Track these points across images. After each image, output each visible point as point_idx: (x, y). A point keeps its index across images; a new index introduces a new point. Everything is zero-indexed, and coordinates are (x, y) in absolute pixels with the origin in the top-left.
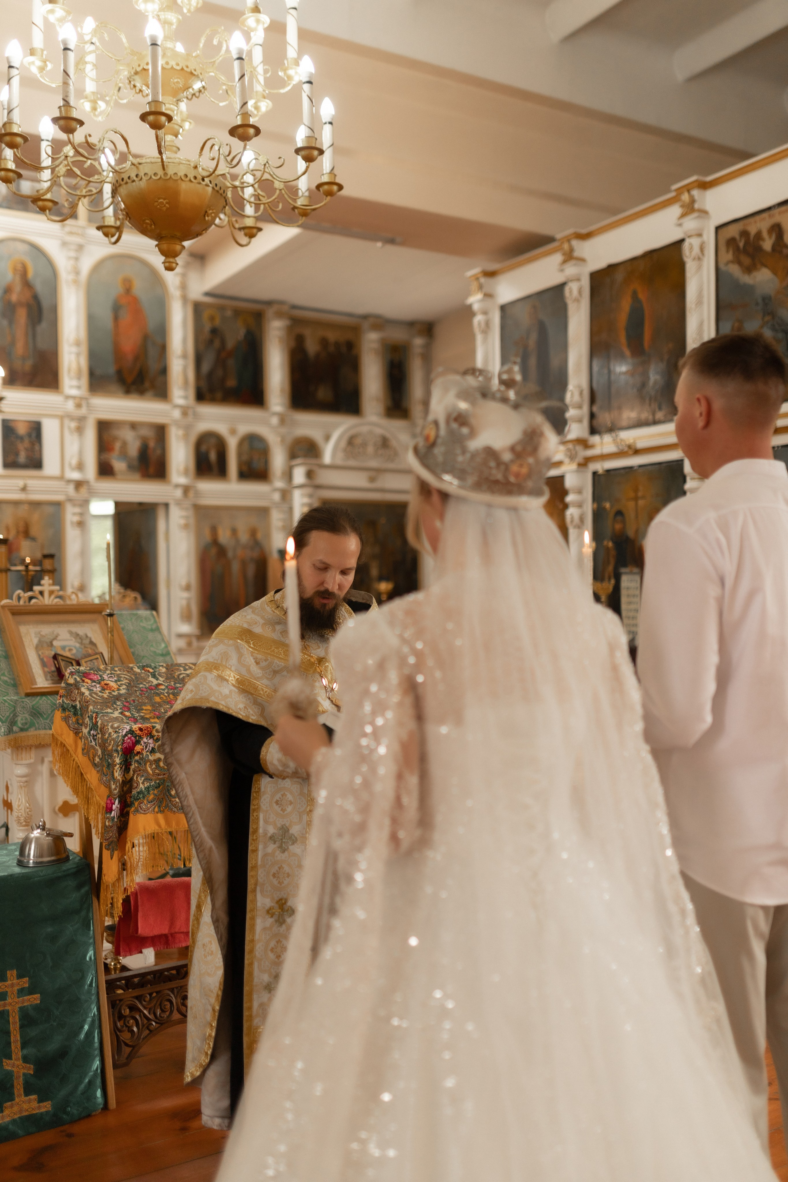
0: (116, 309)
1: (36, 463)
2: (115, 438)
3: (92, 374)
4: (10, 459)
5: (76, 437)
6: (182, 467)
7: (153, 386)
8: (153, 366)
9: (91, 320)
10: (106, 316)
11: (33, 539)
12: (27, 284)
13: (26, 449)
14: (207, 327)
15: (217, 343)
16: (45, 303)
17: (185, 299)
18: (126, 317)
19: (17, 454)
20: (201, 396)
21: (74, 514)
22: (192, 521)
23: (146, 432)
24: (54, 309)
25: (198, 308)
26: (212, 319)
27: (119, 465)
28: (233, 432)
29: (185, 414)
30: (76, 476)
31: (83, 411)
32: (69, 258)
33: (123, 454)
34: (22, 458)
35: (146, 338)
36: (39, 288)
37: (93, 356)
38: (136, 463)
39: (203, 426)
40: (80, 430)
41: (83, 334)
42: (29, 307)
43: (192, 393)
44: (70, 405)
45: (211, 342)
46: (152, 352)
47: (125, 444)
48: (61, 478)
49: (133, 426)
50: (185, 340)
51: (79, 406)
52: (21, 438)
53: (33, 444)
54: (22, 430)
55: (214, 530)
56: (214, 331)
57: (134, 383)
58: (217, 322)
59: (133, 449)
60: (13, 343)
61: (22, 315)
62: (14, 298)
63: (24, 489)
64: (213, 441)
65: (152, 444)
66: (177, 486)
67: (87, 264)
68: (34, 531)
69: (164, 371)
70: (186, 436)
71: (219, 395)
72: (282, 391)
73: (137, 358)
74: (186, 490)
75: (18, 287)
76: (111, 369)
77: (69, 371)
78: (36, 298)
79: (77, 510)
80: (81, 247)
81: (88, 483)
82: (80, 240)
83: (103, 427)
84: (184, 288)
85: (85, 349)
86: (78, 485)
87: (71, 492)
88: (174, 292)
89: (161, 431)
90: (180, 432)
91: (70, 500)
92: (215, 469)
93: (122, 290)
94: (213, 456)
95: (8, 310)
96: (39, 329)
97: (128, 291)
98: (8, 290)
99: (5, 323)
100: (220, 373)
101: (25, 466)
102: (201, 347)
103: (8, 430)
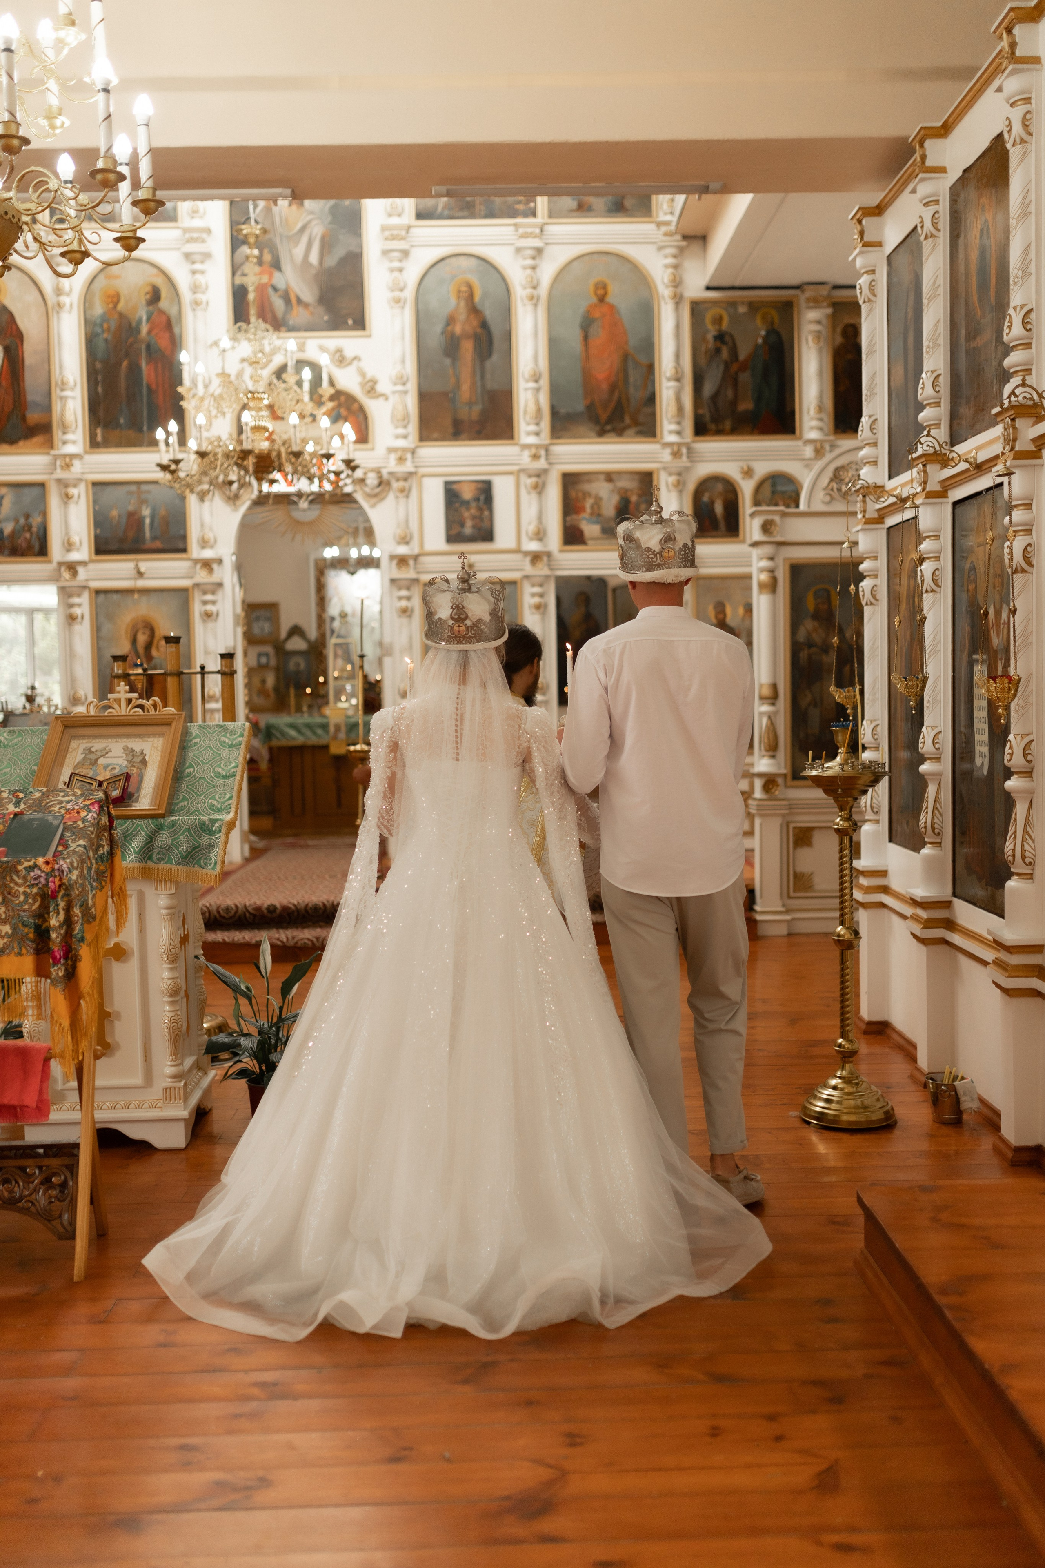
0: (586, 325)
1: (486, 535)
2: (587, 495)
3: (555, 413)
4: (454, 532)
5: (534, 496)
7: (636, 423)
8: (636, 394)
9: (553, 343)
10: (573, 336)
12: (474, 310)
13: (474, 518)
14: (711, 332)
15: (725, 353)
16: (496, 332)
17: (678, 299)
18: (599, 334)
19: (462, 525)
20: (700, 429)
21: (533, 595)
24: (508, 336)
25: (697, 308)
26: (718, 320)
27: (591, 529)
28: (748, 473)
29: (676, 454)
30: (534, 546)
31: (542, 464)
32: (525, 268)
33: (597, 515)
34: (468, 530)
35: (626, 357)
36: (489, 313)
37: (555, 390)
38: (613, 524)
39: (704, 470)
40: (539, 489)
41: (543, 364)
42: (477, 338)
43: (688, 425)
44: (525, 459)
45: (718, 351)
46: (634, 376)
47: (598, 500)
48: (518, 551)
49: (609, 477)
50: (678, 356)
51: (535, 457)
52: (467, 503)
53: (480, 509)
54: (467, 494)
55: (720, 608)
56: (720, 337)
57: (609, 421)
58: (725, 325)
60: (458, 386)
61: (468, 348)
62: (458, 329)
64: (720, 487)
65: (634, 499)
67: (547, 272)
69: (651, 400)
70: (680, 485)
71: (728, 424)
72: (820, 409)
73: (613, 388)
75: (462, 315)
76: (580, 406)
77: (525, 412)
78: (484, 325)
79: (537, 590)
80: (539, 251)
81: (549, 554)
82: (537, 243)
83: (570, 481)
84: (677, 283)
85: (545, 383)
86: (536, 558)
87: (529, 569)
88: (664, 291)
89: (646, 479)
90: (672, 479)
91: (527, 577)
92: (722, 525)
93: (594, 300)
94: (719, 508)
95: (451, 347)
96: (488, 364)
97: (602, 299)
98: (450, 321)
99: (448, 361)
100: (730, 394)
101: (472, 539)
102: (703, 361)
103: (452, 494)
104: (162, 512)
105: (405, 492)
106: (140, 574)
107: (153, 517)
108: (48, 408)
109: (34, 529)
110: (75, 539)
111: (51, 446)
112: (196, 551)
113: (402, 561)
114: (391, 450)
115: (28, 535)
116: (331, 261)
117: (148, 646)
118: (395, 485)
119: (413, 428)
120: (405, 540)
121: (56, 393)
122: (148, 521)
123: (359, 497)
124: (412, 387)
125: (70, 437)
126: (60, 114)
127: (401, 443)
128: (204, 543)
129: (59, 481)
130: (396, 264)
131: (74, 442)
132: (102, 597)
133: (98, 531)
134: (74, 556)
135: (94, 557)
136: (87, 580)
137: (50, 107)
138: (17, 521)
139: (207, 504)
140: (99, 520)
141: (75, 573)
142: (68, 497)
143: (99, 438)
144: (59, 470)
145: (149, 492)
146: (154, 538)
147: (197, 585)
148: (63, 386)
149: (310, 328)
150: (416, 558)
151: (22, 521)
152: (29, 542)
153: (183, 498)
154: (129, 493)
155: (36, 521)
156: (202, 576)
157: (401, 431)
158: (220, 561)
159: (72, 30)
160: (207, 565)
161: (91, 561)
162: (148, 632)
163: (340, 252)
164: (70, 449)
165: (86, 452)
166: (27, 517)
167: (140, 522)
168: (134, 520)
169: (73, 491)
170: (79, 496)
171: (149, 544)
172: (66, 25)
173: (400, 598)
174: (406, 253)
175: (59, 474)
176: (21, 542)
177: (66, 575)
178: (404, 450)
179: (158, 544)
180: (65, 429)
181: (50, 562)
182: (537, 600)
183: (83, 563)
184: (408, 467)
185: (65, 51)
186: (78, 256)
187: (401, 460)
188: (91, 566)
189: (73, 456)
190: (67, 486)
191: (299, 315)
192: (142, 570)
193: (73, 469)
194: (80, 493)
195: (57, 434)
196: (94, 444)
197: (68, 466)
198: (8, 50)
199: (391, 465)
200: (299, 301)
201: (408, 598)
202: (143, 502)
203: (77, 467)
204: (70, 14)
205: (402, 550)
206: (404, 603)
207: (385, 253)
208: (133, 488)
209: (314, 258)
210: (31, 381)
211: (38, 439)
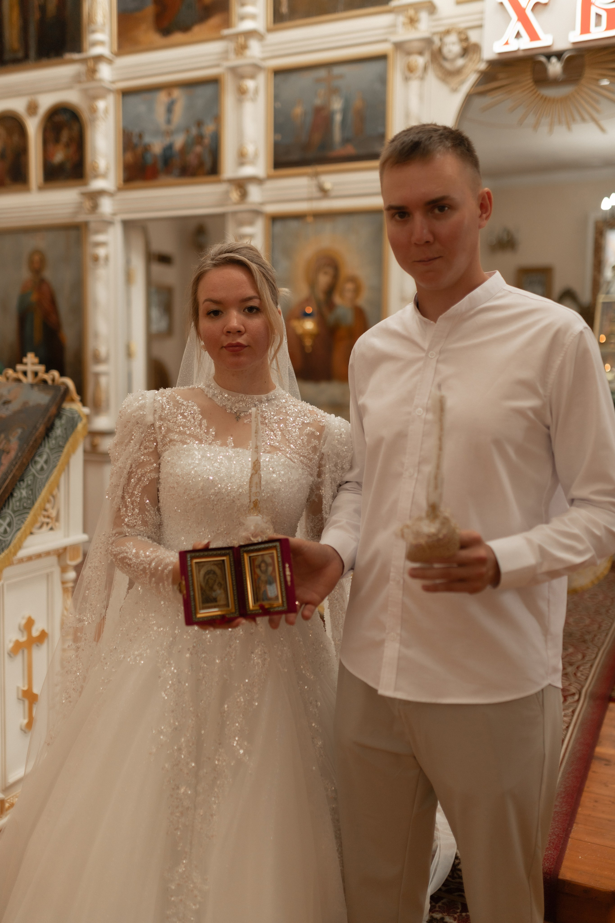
104: (357, 103)
106: (324, 193)
107: (345, 111)
109: (207, 141)
110: (250, 149)
111: (227, 23)
115: (198, 149)
117: (330, 291)
122: (338, 118)
125: (249, 9)
129: (233, 70)
131: (253, 17)
132: (279, 227)
133: (279, 137)
134: (248, 171)
135: (272, 172)
136: (262, 204)
138: (187, 130)
139: (414, 84)
140: (281, 123)
141: (244, 195)
142: (242, 92)
143: (284, 9)
144: (232, 56)
145: (341, 77)
146: (346, 141)
151: (194, 131)
152: (199, 156)
153: (384, 80)
154: (318, 81)
155: (209, 129)
161: (270, 177)
162: (330, 271)
164: (247, 25)
165: (269, 30)
166: (199, 124)
167: (328, 120)
168: (322, 118)
169: (250, 84)
170: (256, 91)
171: (339, 150)
175: (234, 61)
176: (192, 159)
177: (235, 195)
179: (350, 150)
181: (220, 182)
183: (254, 180)
188: (270, 185)
189: (250, 35)
190: (242, 77)
192: (328, 185)
193: (248, 53)
194: (259, 87)
195: (235, 8)
196: (278, 17)
197: (242, 49)
202: (334, 91)
203: (255, 50)
208: (322, 73)
211: (214, 21)
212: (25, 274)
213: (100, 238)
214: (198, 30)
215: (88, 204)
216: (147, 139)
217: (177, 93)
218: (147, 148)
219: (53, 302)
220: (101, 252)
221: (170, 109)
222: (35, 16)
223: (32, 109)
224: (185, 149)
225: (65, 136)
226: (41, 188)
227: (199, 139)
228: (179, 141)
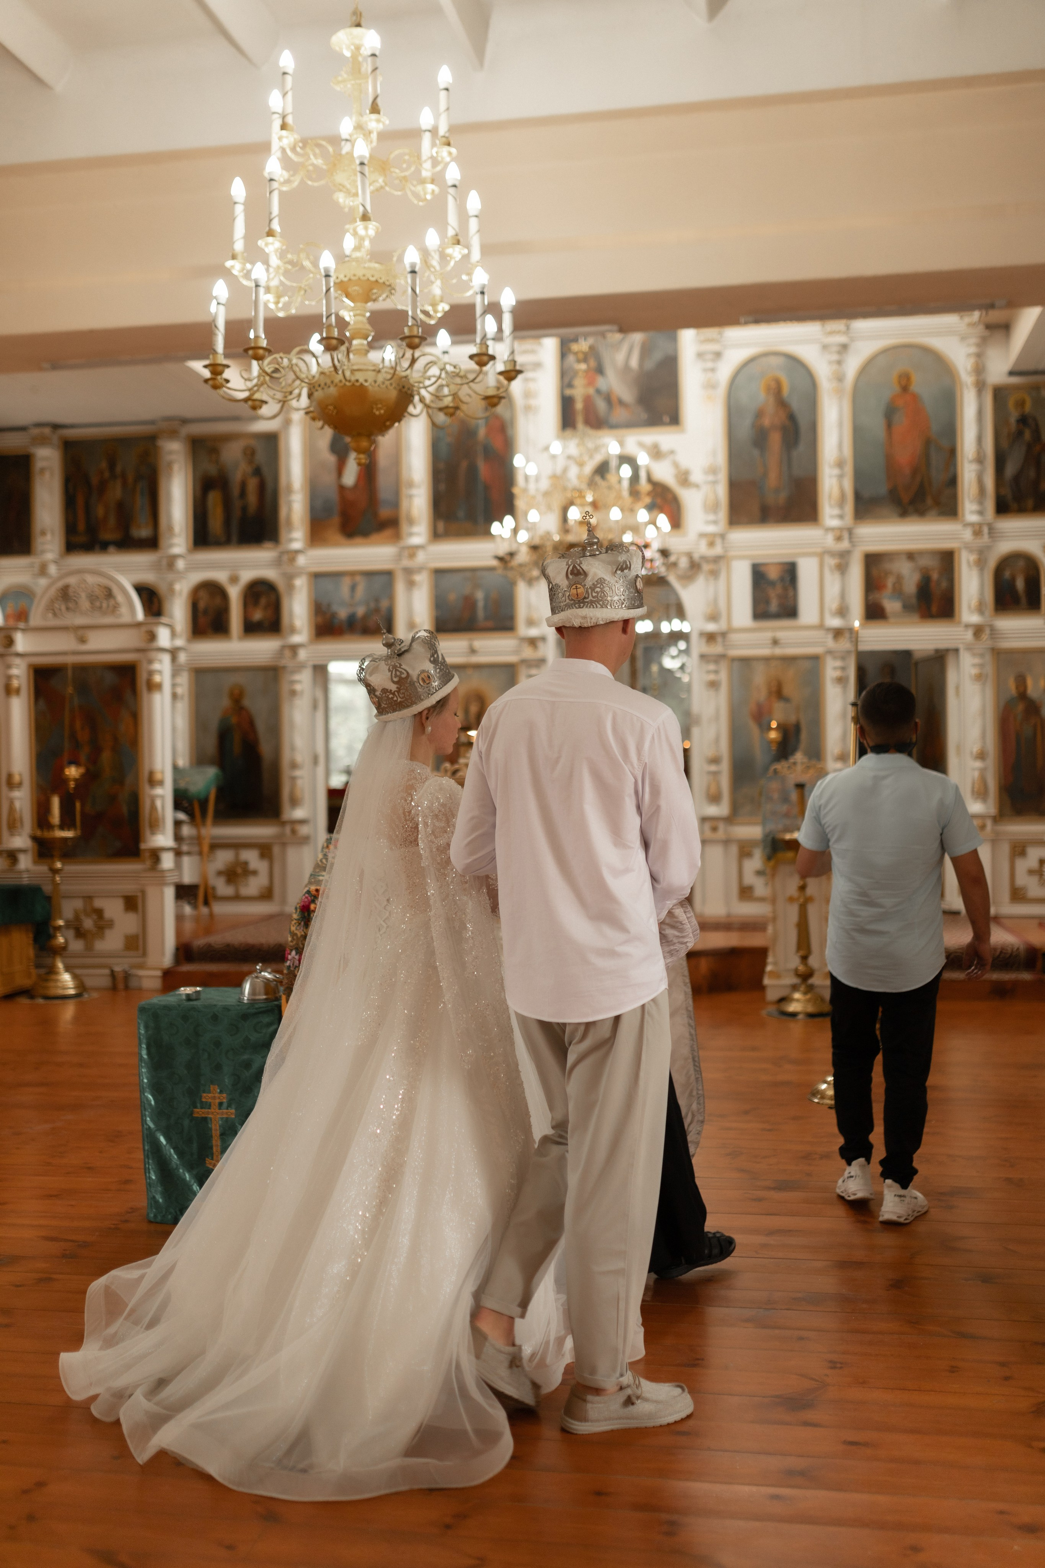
0: (890, 414)
1: (790, 611)
2: (887, 573)
3: (858, 498)
4: (760, 610)
5: (837, 576)
6: (974, 602)
7: (937, 503)
8: (938, 476)
9: (858, 433)
10: (876, 424)
11: (787, 700)
12: (782, 403)
13: (779, 596)
14: (1014, 416)
15: (1027, 435)
17: (980, 386)
18: (901, 421)
19: (767, 602)
20: (1002, 508)
21: (835, 668)
22: (989, 670)
23: (925, 562)
24: (814, 427)
25: (1000, 394)
26: (1021, 404)
27: (891, 605)
29: (977, 533)
30: (835, 622)
31: (845, 545)
32: (830, 362)
33: (898, 592)
34: (774, 607)
35: (928, 443)
36: (796, 405)
37: (859, 476)
38: (914, 601)
39: (1005, 547)
40: (842, 568)
41: (848, 451)
42: (784, 430)
43: (990, 505)
44: (829, 541)
45: (1020, 434)
47: (899, 579)
48: (821, 626)
49: (911, 556)
50: (980, 439)
51: (839, 539)
52: (772, 584)
53: (785, 589)
54: (773, 574)
55: (1021, 681)
56: (1023, 420)
57: (912, 502)
58: (1028, 408)
59: (911, 585)
60: (766, 474)
61: (775, 440)
62: (767, 422)
63: (775, 642)
64: (1021, 563)
65: (935, 576)
66: (967, 626)
67: (853, 365)
68: (787, 691)
69: (953, 482)
70: (981, 563)
71: (1030, 503)
73: (915, 471)
74: (978, 630)
75: (771, 407)
76: (883, 489)
77: (830, 497)
78: (792, 418)
79: (838, 663)
80: (844, 347)
81: (851, 630)
82: (842, 339)
83: (872, 561)
84: (979, 370)
85: (849, 469)
86: (838, 633)
87: (830, 643)
88: (966, 378)
89: (947, 559)
90: (973, 557)
91: (830, 652)
92: (1024, 600)
93: (897, 389)
94: (1020, 584)
95: (760, 438)
96: (795, 454)
97: (905, 388)
98: (760, 414)
99: (756, 452)
100: (1032, 474)
101: (778, 616)
102: (1005, 444)
103: (759, 575)
104: (494, 595)
105: (714, 574)
106: (473, 651)
107: (487, 598)
108: (396, 504)
109: (383, 612)
111: (399, 538)
112: (524, 630)
113: (710, 637)
114: (702, 535)
115: (376, 616)
116: (650, 365)
117: (479, 716)
118: (706, 567)
119: (723, 514)
120: (713, 617)
121: (404, 491)
122: (481, 603)
123: (672, 579)
124: (723, 478)
125: (415, 529)
126: (442, 301)
127: (711, 529)
128: (531, 623)
129: (405, 569)
130: (710, 365)
131: (419, 534)
133: (439, 612)
137: (434, 296)
138: (367, 604)
139: (532, 589)
140: (439, 603)
142: (412, 583)
144: (405, 559)
145: (481, 578)
146: (487, 618)
147: (523, 661)
148: (411, 485)
149: (630, 425)
150: (724, 635)
151: (372, 605)
152: (377, 621)
153: (513, 584)
154: (465, 579)
155: (384, 604)
156: (528, 653)
157: (711, 517)
158: (543, 639)
159: (457, 248)
160: (533, 642)
163: (658, 356)
164: (416, 540)
165: (429, 543)
166: (377, 600)
167: (474, 604)
168: (469, 603)
169: (417, 578)
170: (422, 582)
171: (481, 624)
172: (454, 244)
173: (709, 672)
174: (718, 355)
175: (406, 563)
176: (371, 623)
178: (714, 535)
179: (490, 624)
180: (411, 522)
182: (838, 673)
184: (718, 550)
185: (452, 263)
186: (451, 410)
187: (711, 544)
189: (418, 547)
190: (411, 573)
191: (620, 415)
192: (476, 647)
193: (417, 558)
194: (423, 580)
195: (404, 527)
196: (436, 535)
197: (412, 556)
198: (413, 272)
199: (702, 549)
200: (621, 402)
201: (716, 672)
202: (478, 587)
203: (421, 557)
204: (457, 235)
205: (711, 627)
206: (712, 677)
207: (700, 355)
208: (469, 574)
209: (634, 363)
210: (383, 481)
211: (388, 532)
212: (226, 702)
213: (297, 677)
214: (375, 537)
215: (287, 653)
216: (335, 608)
217: (358, 578)
218: (334, 615)
219: (252, 723)
220: (298, 687)
221: (353, 588)
222: (237, 513)
223: (234, 579)
224: (366, 617)
225: (263, 601)
226: (241, 639)
227: (377, 610)
228: (361, 611)
